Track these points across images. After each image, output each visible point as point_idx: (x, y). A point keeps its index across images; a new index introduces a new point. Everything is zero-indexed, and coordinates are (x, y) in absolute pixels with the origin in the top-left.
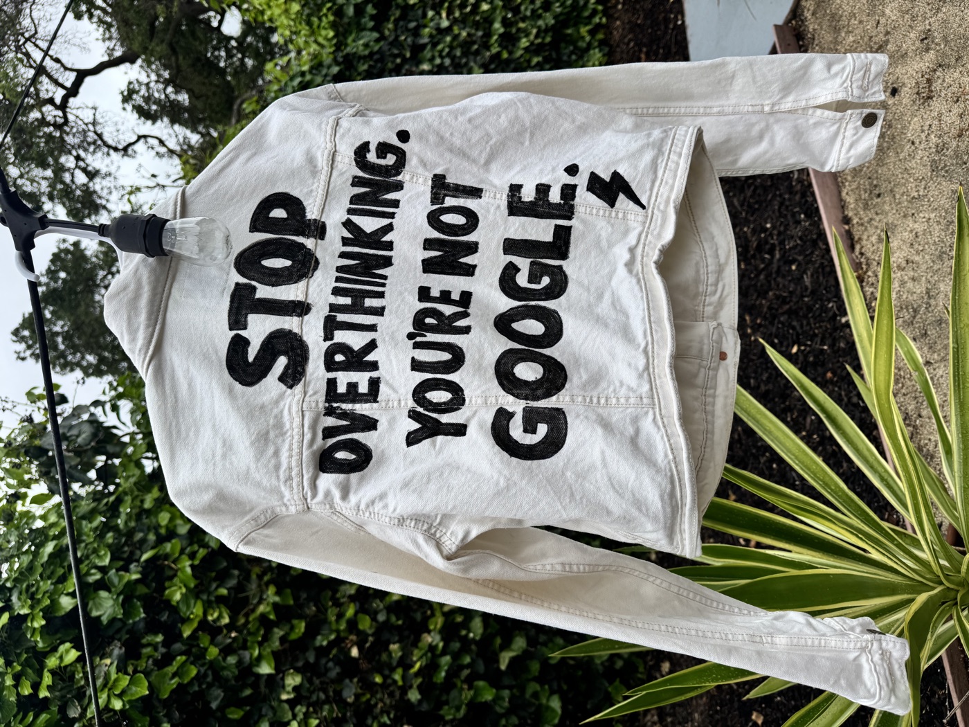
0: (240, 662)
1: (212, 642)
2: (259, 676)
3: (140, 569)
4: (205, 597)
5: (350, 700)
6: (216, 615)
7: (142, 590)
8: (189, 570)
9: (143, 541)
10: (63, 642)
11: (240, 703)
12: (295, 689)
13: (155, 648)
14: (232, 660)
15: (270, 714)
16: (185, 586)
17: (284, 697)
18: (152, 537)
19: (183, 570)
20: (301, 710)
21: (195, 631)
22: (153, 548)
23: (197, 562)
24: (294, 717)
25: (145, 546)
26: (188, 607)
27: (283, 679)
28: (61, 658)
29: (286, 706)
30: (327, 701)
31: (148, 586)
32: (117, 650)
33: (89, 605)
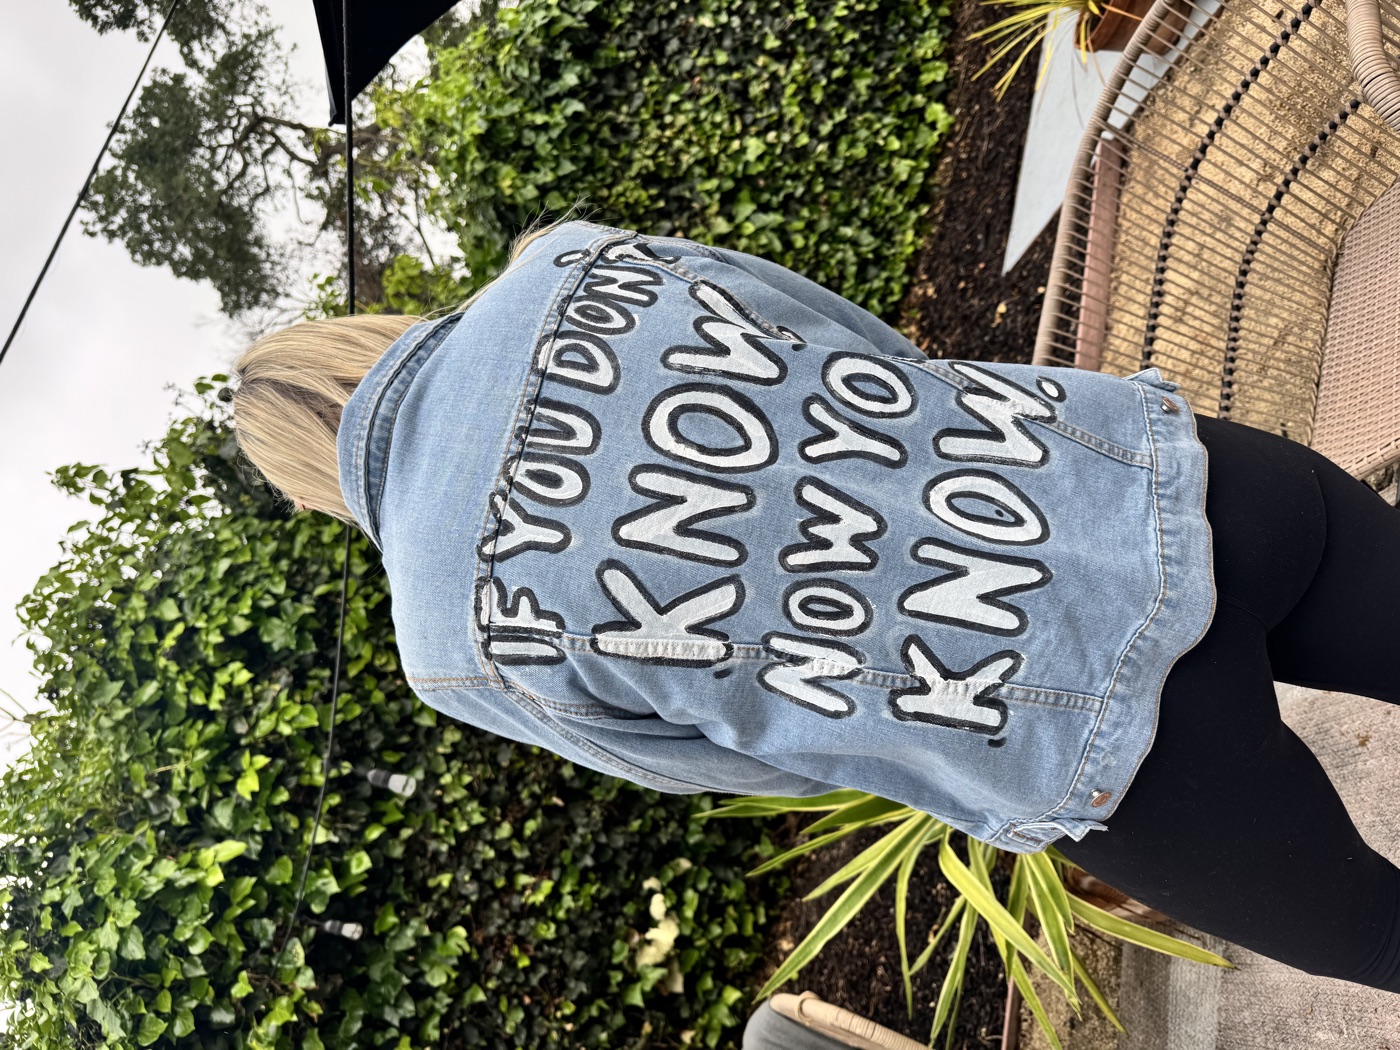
0: (402, 710)
1: (378, 687)
2: (417, 727)
3: (312, 602)
4: (374, 641)
5: (505, 764)
6: (384, 660)
7: (313, 624)
8: (363, 613)
9: (317, 574)
10: (233, 660)
11: (397, 748)
12: (454, 745)
13: (322, 681)
14: (394, 706)
15: (425, 764)
16: (358, 627)
17: (441, 750)
18: (325, 571)
19: (356, 611)
20: (456, 765)
21: (361, 672)
22: (327, 582)
23: (371, 606)
24: (449, 770)
25: (318, 580)
26: (356, 647)
27: (442, 733)
28: (232, 676)
29: (442, 759)
30: (482, 761)
31: (319, 620)
32: (284, 677)
33: (261, 630)
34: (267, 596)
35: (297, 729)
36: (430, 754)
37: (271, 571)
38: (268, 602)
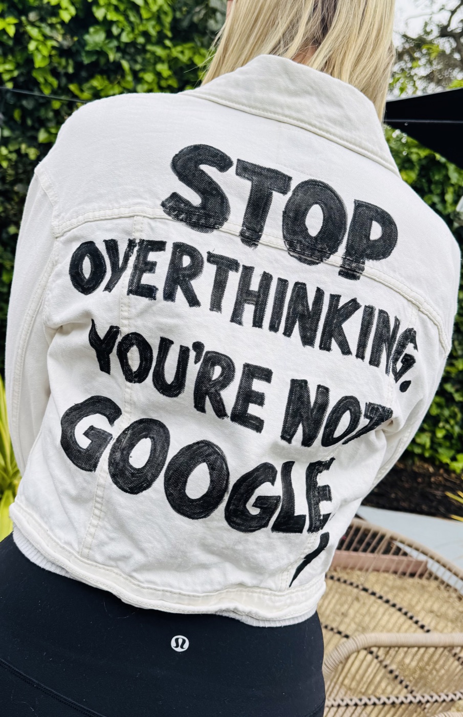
1: (62, 104)
5: (16, 188)
7: (102, 61)
9: (136, 62)
10: (77, 9)
11: (23, 118)
12: (27, 155)
13: (66, 67)
14: (51, 114)
15: (14, 136)
16: (102, 90)
17: (23, 146)
18: (138, 67)
20: (14, 157)
21: (72, 92)
22: (130, 68)
24: (10, 152)
25: (132, 62)
27: (35, 147)
28: (66, 9)
29: (16, 147)
30: (17, 174)
32: (66, 43)
33: (98, 27)
34: (119, 30)
35: (32, 54)
36: (20, 139)
37: (136, 32)
38: (115, 30)
